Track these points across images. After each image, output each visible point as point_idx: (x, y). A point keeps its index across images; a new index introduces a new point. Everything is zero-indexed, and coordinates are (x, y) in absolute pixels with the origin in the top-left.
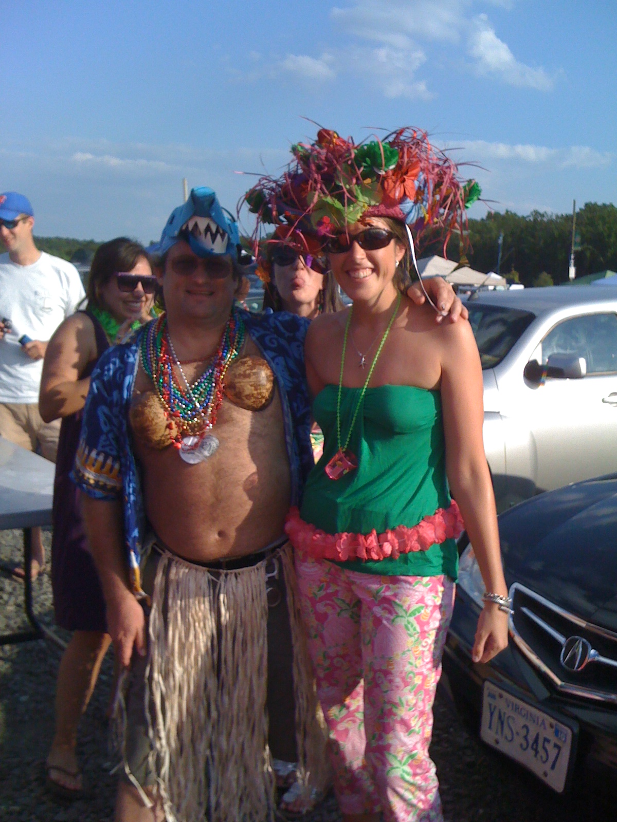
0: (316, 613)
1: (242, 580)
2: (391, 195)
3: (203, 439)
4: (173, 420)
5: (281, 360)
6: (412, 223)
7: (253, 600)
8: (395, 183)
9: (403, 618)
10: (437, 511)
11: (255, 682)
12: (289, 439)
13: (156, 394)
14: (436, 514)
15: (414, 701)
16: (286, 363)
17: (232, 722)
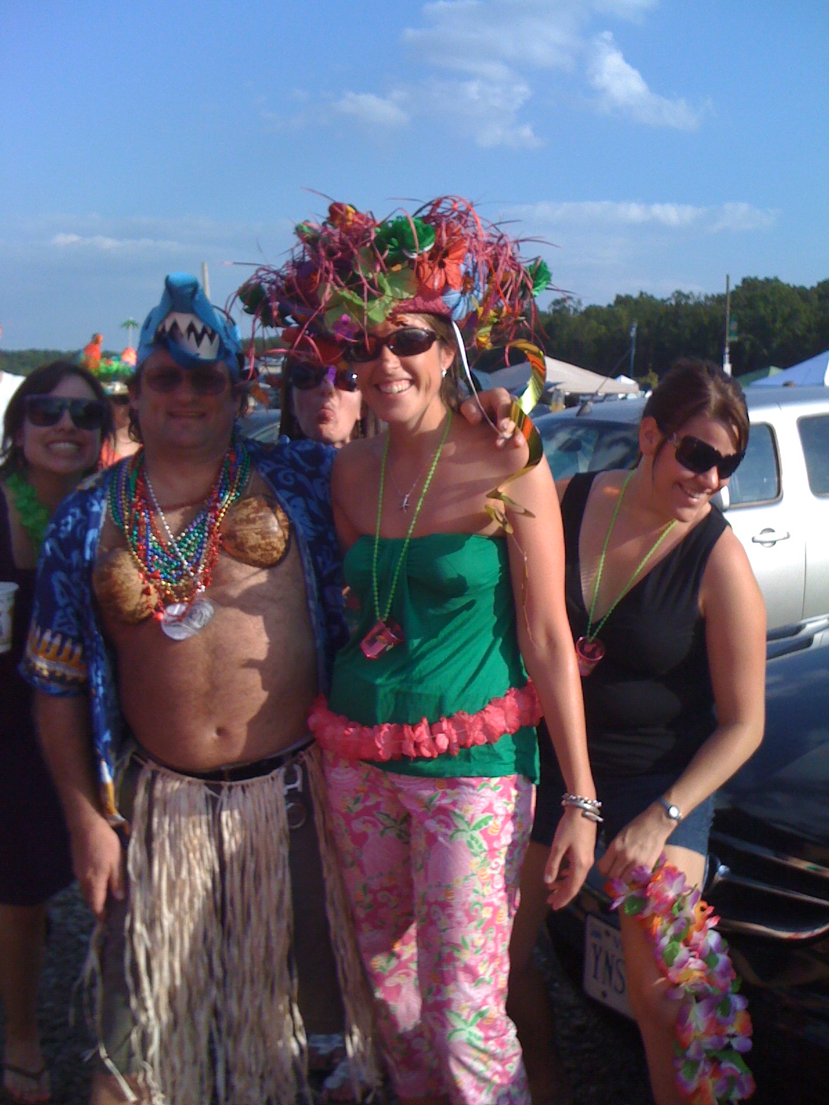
0: (352, 833)
1: (252, 794)
2: (429, 285)
3: (194, 605)
4: (152, 583)
5: (300, 501)
6: (461, 319)
7: (267, 820)
8: (432, 268)
9: (464, 833)
10: (508, 692)
11: (273, 927)
12: (312, 604)
13: (128, 550)
14: (507, 695)
15: (482, 942)
16: (307, 505)
17: (244, 982)
